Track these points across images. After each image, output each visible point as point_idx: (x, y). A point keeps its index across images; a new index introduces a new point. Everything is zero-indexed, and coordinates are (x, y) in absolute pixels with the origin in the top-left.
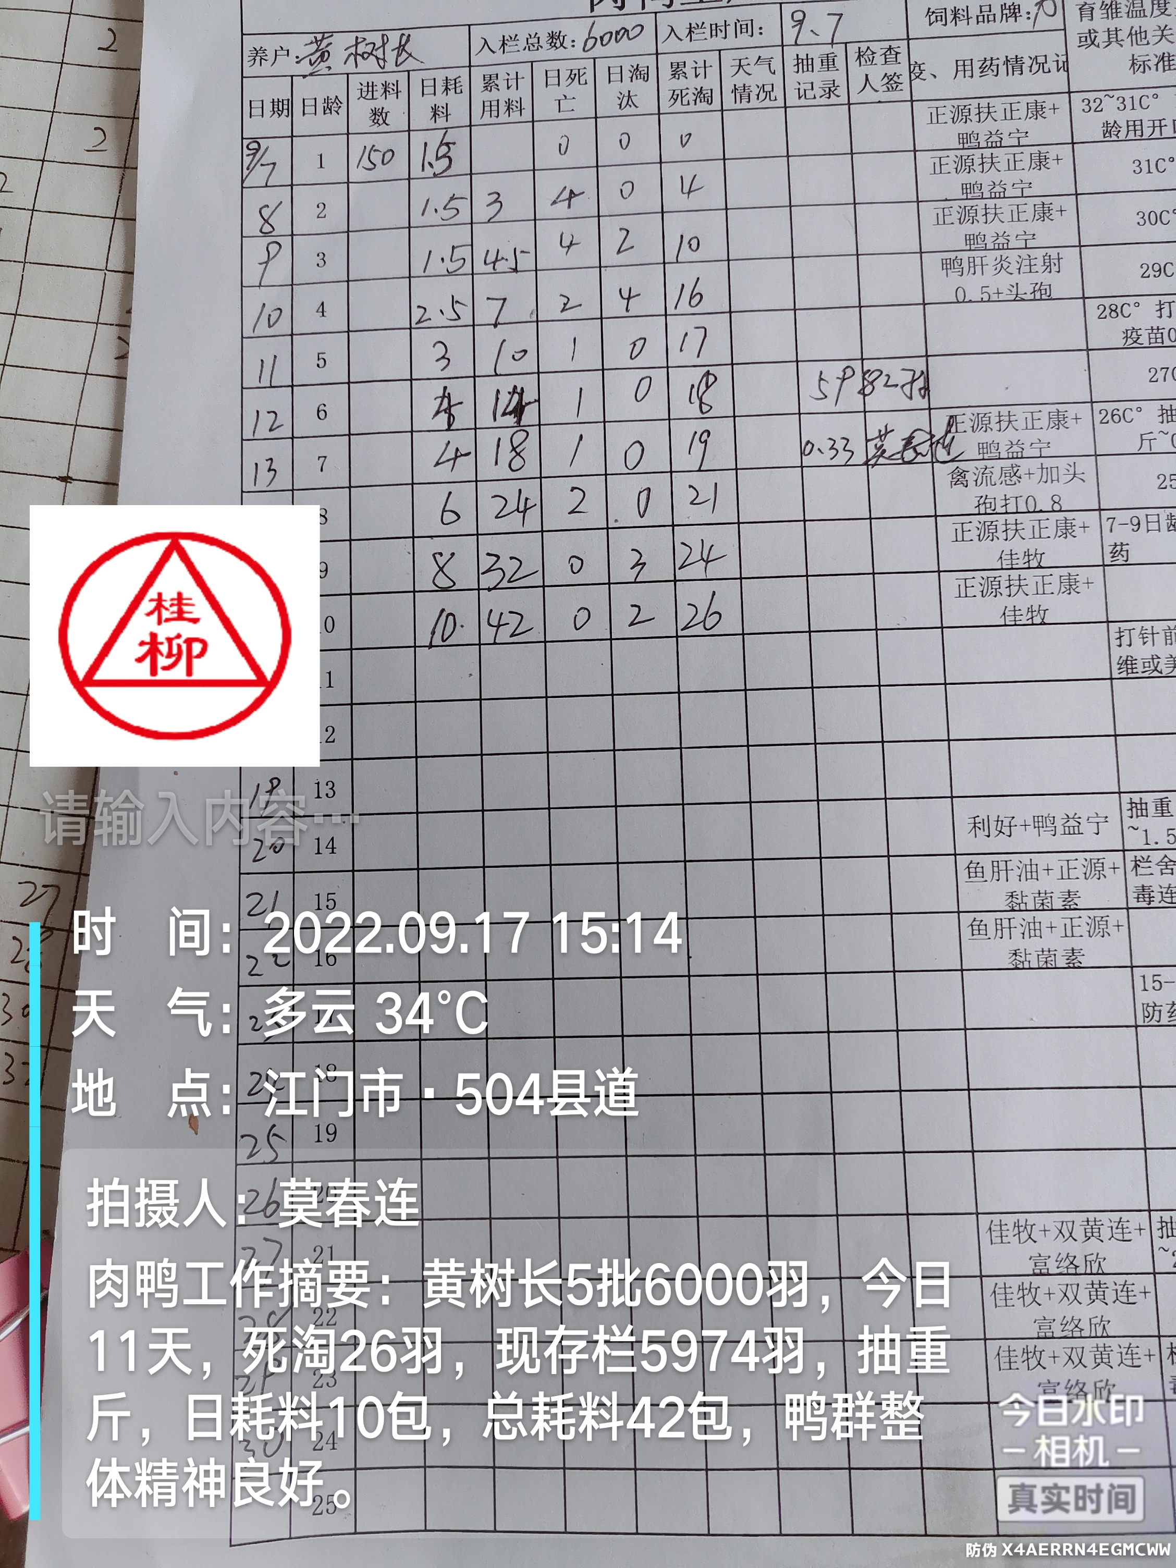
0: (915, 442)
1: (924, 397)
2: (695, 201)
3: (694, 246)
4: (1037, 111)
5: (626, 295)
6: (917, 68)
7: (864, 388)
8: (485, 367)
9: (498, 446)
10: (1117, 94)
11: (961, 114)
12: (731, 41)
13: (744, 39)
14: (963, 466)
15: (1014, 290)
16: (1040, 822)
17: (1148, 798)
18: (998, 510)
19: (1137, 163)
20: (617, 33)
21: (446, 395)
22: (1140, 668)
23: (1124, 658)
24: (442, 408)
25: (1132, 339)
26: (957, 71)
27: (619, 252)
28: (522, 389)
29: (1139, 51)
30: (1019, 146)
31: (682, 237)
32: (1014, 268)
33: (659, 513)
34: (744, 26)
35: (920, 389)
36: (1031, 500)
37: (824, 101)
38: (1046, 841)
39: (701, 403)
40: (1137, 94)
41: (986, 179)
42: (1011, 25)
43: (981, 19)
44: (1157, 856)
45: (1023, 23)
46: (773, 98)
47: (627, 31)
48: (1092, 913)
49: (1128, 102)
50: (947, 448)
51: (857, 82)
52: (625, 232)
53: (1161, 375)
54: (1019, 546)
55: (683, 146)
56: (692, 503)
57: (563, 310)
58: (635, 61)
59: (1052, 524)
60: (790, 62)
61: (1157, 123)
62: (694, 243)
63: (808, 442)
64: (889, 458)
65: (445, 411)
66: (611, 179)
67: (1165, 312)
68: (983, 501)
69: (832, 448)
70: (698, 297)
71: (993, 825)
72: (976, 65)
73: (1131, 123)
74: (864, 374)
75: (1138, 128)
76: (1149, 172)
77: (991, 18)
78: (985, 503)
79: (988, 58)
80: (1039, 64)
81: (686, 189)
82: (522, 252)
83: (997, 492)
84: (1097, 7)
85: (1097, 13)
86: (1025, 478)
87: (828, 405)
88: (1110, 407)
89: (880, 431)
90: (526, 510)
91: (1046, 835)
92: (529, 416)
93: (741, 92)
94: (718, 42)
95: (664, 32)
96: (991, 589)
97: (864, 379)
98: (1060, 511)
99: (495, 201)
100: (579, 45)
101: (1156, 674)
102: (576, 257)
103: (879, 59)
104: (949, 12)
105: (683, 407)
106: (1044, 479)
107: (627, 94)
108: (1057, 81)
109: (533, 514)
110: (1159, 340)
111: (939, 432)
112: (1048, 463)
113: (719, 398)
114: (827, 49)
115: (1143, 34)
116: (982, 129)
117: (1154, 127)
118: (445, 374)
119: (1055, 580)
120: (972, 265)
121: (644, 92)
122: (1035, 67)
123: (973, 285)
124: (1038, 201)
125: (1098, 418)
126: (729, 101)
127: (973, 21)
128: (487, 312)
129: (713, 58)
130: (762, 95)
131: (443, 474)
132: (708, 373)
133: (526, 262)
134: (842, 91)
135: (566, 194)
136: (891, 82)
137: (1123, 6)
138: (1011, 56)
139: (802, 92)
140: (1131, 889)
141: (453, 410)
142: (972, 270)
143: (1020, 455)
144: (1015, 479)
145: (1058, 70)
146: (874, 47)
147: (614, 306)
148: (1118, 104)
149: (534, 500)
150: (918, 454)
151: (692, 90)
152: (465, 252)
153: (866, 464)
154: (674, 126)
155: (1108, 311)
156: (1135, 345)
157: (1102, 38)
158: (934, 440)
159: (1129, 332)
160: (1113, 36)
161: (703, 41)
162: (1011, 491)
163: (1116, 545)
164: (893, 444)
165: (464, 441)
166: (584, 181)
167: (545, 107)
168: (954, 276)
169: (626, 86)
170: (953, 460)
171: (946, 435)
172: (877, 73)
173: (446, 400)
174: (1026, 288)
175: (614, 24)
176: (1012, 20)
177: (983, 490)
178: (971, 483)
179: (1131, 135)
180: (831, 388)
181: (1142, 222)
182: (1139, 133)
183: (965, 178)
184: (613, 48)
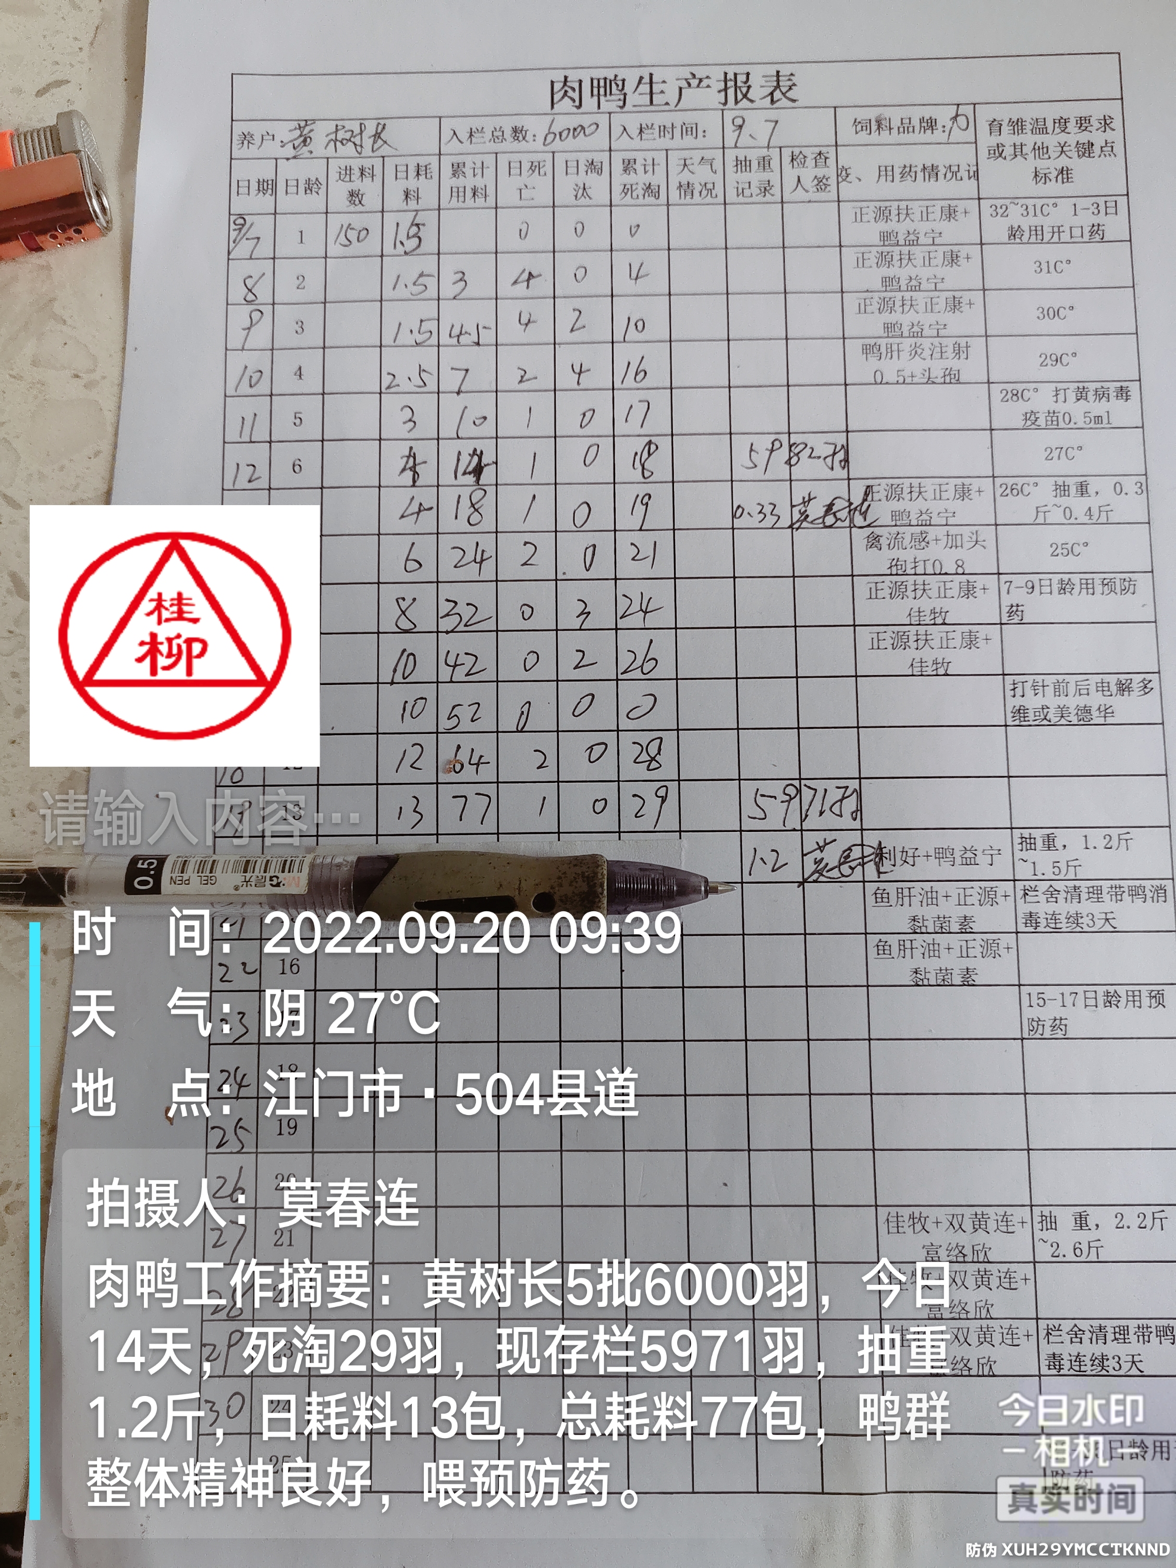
0: (835, 509)
1: (844, 468)
2: (642, 286)
3: (640, 327)
4: (950, 214)
5: (577, 370)
6: (844, 173)
7: (790, 458)
8: (448, 430)
9: (458, 502)
10: (1021, 202)
11: (882, 214)
12: (677, 142)
13: (689, 140)
14: (878, 531)
15: (927, 374)
16: (941, 854)
17: (1037, 834)
18: (908, 572)
19: (1038, 264)
20: (575, 129)
21: (412, 455)
22: (1031, 717)
23: (1017, 708)
24: (408, 466)
25: (1031, 420)
26: (880, 176)
27: (572, 330)
28: (482, 452)
29: (1042, 164)
30: (933, 244)
31: (629, 319)
32: (927, 353)
33: (603, 567)
34: (689, 129)
35: (841, 461)
36: (937, 564)
37: (760, 198)
38: (946, 871)
39: (643, 468)
40: (1039, 203)
41: (903, 273)
42: (928, 136)
43: (901, 130)
44: (1043, 886)
45: (939, 135)
46: (714, 195)
47: (583, 128)
48: (985, 936)
49: (1031, 209)
50: (864, 514)
51: (790, 182)
52: (578, 313)
53: (1055, 454)
54: (926, 604)
55: (632, 236)
56: (633, 559)
57: (521, 381)
58: (589, 156)
59: (956, 586)
60: (730, 163)
61: (1056, 229)
62: (640, 324)
63: (739, 507)
64: (812, 522)
65: (410, 469)
66: (567, 265)
67: (1061, 397)
68: (894, 563)
69: (760, 512)
70: (642, 374)
71: (899, 855)
72: (897, 171)
73: (1033, 228)
74: (790, 446)
75: (1039, 233)
76: (1049, 272)
77: (911, 129)
78: (896, 565)
79: (908, 165)
80: (953, 172)
81: (634, 275)
82: (485, 327)
83: (907, 556)
84: (1005, 124)
85: (1005, 128)
86: (932, 543)
87: (758, 473)
88: (1010, 481)
89: (804, 498)
90: (482, 561)
91: (946, 865)
92: (488, 476)
93: (686, 189)
94: (666, 142)
95: (617, 130)
96: (901, 642)
97: (790, 450)
98: (963, 574)
99: (461, 280)
100: (540, 139)
101: (1045, 722)
102: (533, 333)
103: (810, 162)
104: (873, 123)
105: (627, 472)
106: (949, 545)
107: (582, 186)
108: (968, 187)
109: (489, 566)
110: (1055, 423)
111: (857, 501)
112: (953, 530)
113: (659, 465)
114: (764, 152)
115: (1045, 150)
116: (902, 228)
117: (1053, 233)
118: (412, 435)
119: (958, 636)
120: (889, 350)
121: (598, 185)
122: (949, 175)
123: (890, 367)
124: (950, 294)
125: (999, 491)
126: (674, 195)
127: (895, 131)
128: (451, 381)
129: (660, 157)
130: (704, 193)
131: (408, 525)
132: (650, 443)
133: (487, 337)
134: (776, 190)
135: (525, 276)
136: (821, 183)
137: (1027, 123)
138: (928, 164)
139: (740, 191)
140: (1020, 915)
141: (418, 469)
142: (889, 355)
143: (928, 523)
144: (923, 544)
145: (970, 178)
146: (806, 151)
147: (567, 379)
148: (1022, 210)
149: (490, 552)
150: (837, 520)
151: (641, 186)
152: (433, 326)
153: (791, 527)
154: (624, 217)
155: (1010, 395)
156: (1033, 426)
157: (1008, 151)
158: (852, 507)
159: (1028, 415)
160: (1019, 150)
161: (653, 140)
162: (921, 555)
163: (1012, 606)
164: (816, 510)
165: (427, 497)
166: (542, 264)
167: (508, 195)
168: (873, 360)
169: (582, 178)
170: (869, 526)
171: (862, 503)
172: (808, 174)
173: (411, 459)
174: (937, 373)
175: (573, 121)
176: (929, 132)
177: (895, 553)
178: (885, 547)
179: (1033, 239)
180: (761, 457)
181: (1041, 316)
182: (1040, 237)
183: (885, 271)
184: (570, 143)
